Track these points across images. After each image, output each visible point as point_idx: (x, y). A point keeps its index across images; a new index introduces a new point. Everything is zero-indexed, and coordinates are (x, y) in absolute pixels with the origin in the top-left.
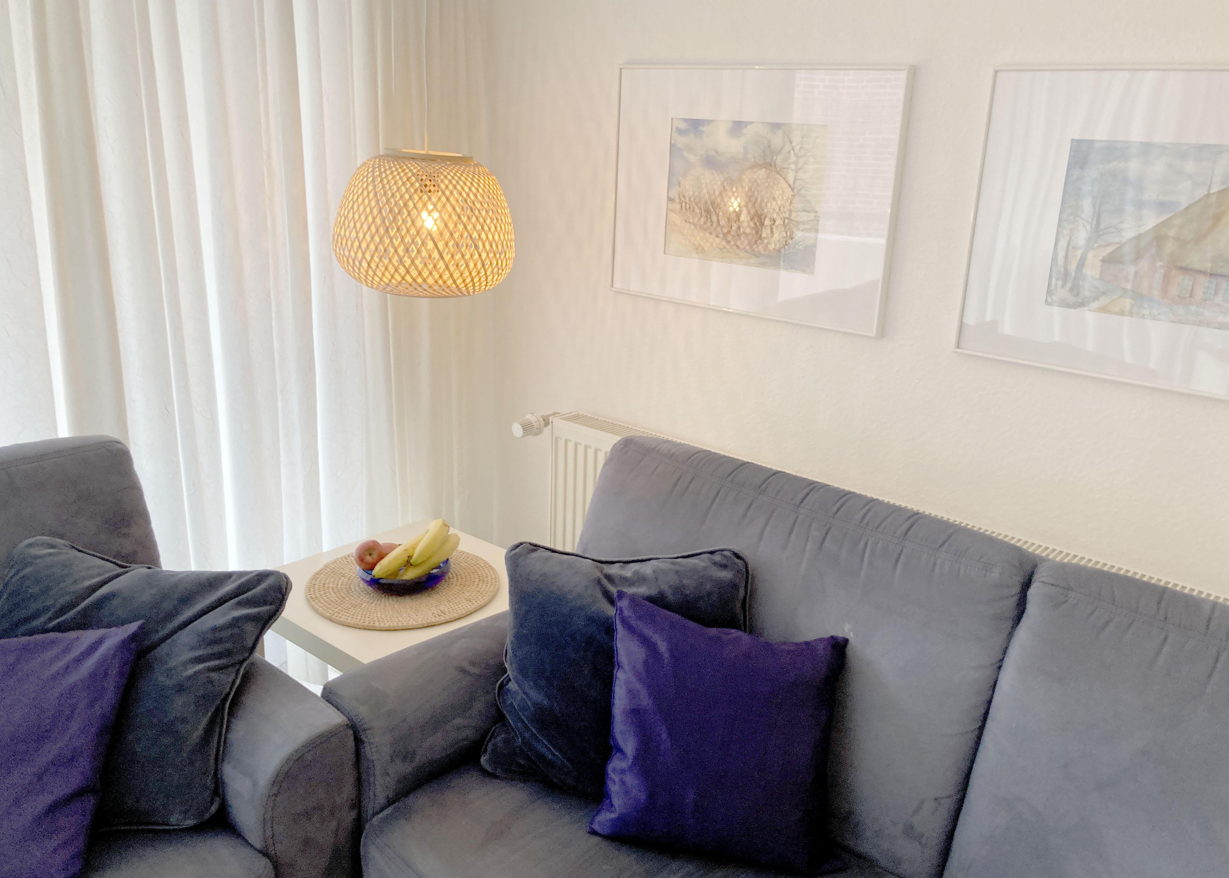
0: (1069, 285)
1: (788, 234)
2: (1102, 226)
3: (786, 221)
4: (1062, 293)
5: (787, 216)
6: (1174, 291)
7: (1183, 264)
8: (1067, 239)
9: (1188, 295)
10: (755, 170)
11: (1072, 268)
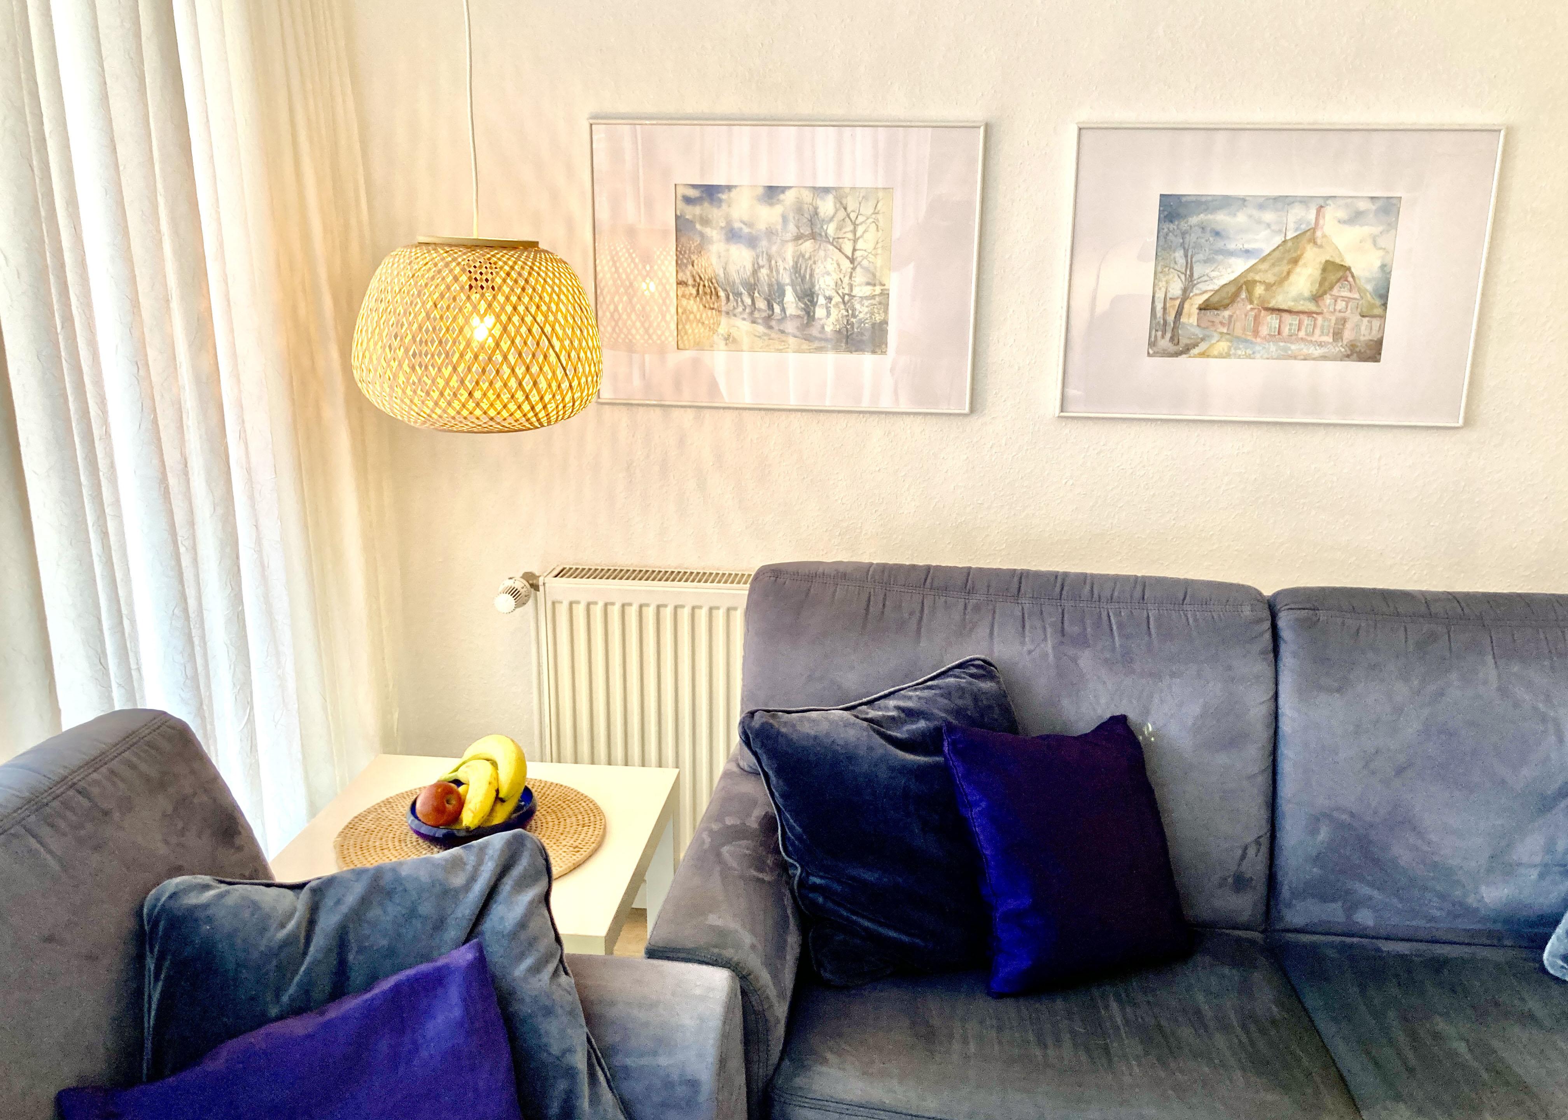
0: (1168, 335)
1: (850, 312)
2: (1196, 276)
3: (847, 298)
4: (1164, 343)
5: (846, 291)
6: (1264, 331)
7: (1270, 305)
8: (1164, 290)
9: (1277, 333)
10: (800, 242)
11: (1171, 318)
